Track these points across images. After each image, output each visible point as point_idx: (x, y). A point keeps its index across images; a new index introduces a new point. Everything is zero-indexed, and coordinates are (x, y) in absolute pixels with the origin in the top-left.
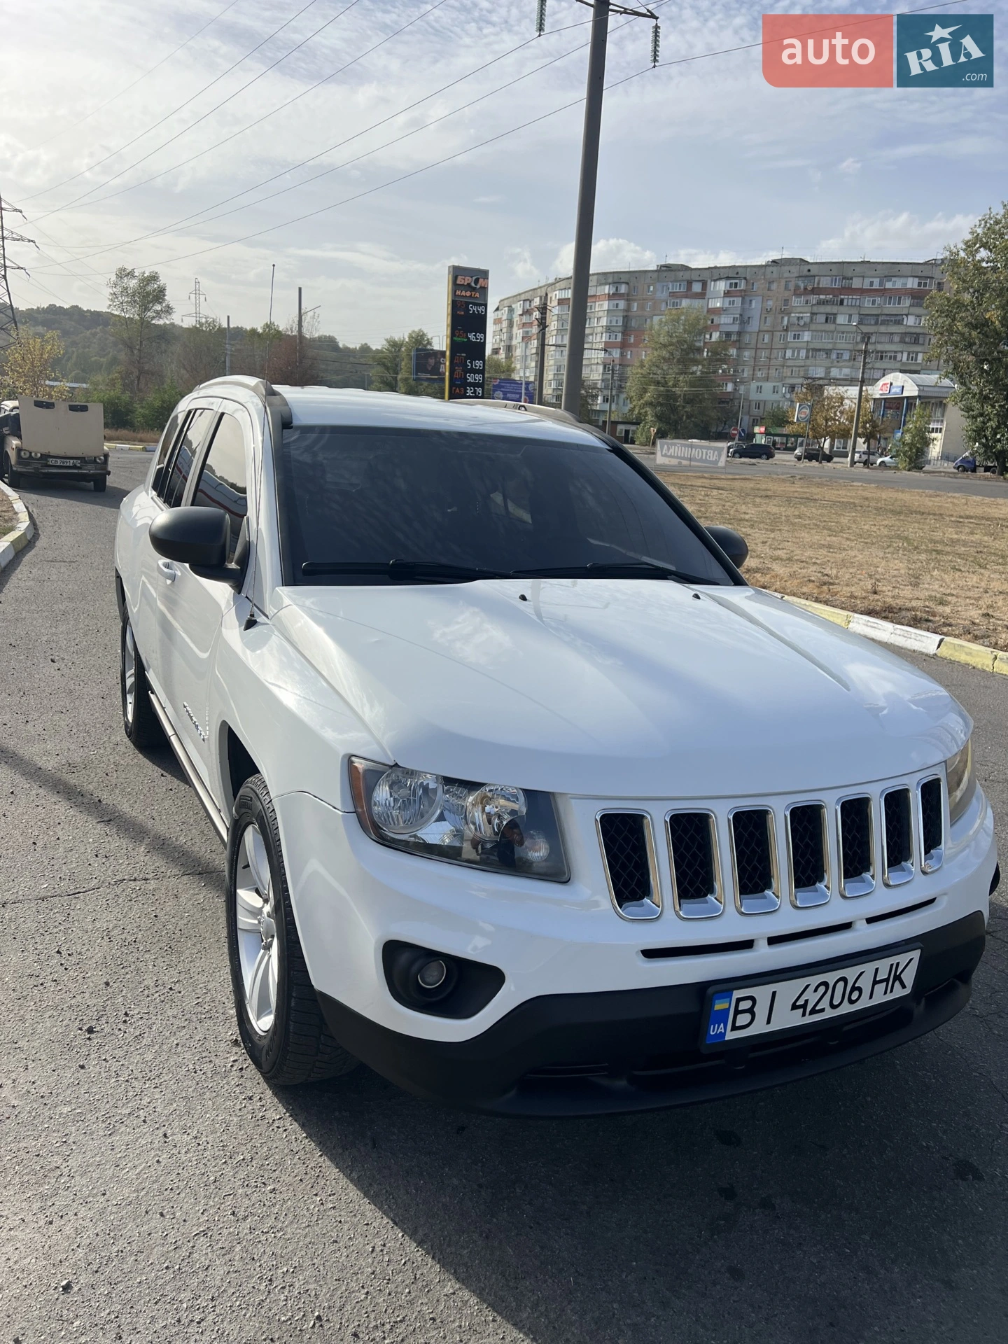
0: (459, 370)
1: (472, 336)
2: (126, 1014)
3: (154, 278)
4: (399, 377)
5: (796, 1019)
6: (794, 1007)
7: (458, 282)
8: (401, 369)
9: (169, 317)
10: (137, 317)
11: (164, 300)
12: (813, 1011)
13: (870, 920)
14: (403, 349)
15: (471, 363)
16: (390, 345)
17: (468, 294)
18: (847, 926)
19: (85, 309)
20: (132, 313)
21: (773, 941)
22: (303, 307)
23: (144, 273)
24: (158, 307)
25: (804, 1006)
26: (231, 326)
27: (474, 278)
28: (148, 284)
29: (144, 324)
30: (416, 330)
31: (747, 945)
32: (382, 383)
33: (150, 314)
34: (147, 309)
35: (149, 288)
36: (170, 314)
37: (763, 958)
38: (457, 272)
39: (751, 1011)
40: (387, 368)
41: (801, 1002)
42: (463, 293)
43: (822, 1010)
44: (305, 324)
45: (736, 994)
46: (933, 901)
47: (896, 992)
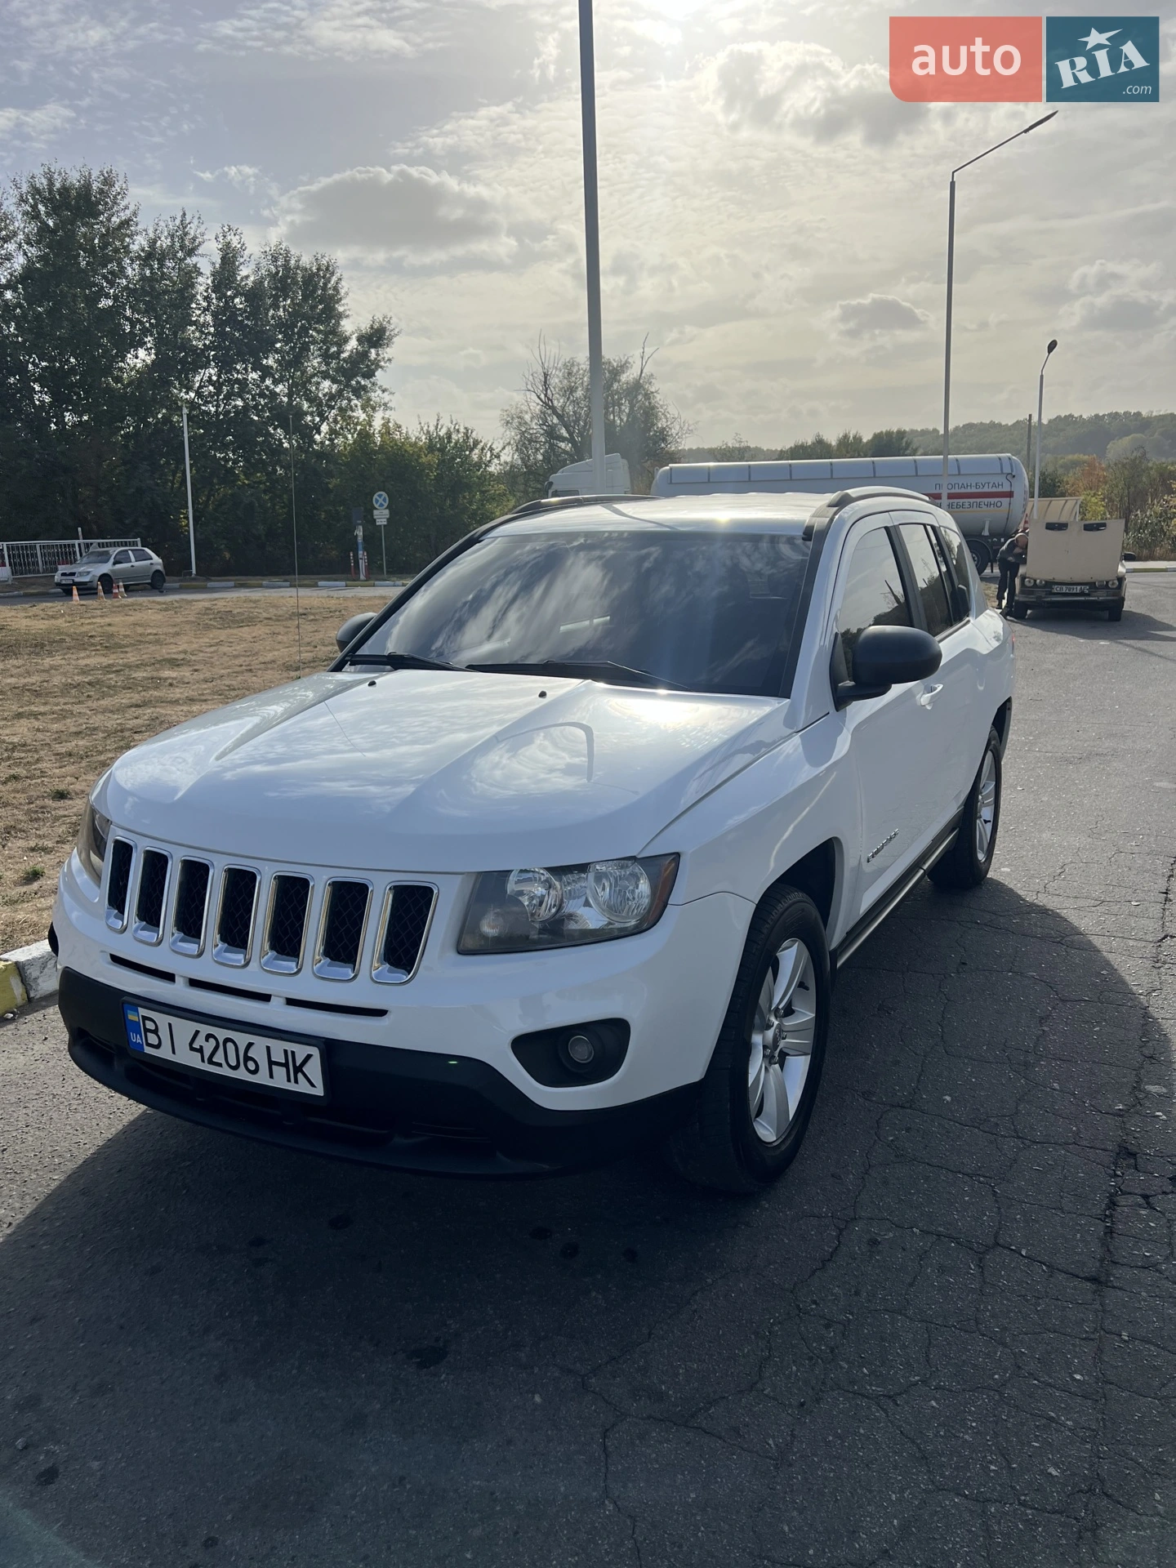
5: (193, 1061)
6: (191, 1047)
12: (210, 1061)
13: (291, 1002)
18: (266, 998)
21: (194, 983)
25: (201, 1050)
31: (169, 977)
37: (178, 993)
39: (156, 1032)
41: (196, 1045)
43: (220, 1065)
45: (143, 1012)
46: (381, 1013)
47: (302, 1087)
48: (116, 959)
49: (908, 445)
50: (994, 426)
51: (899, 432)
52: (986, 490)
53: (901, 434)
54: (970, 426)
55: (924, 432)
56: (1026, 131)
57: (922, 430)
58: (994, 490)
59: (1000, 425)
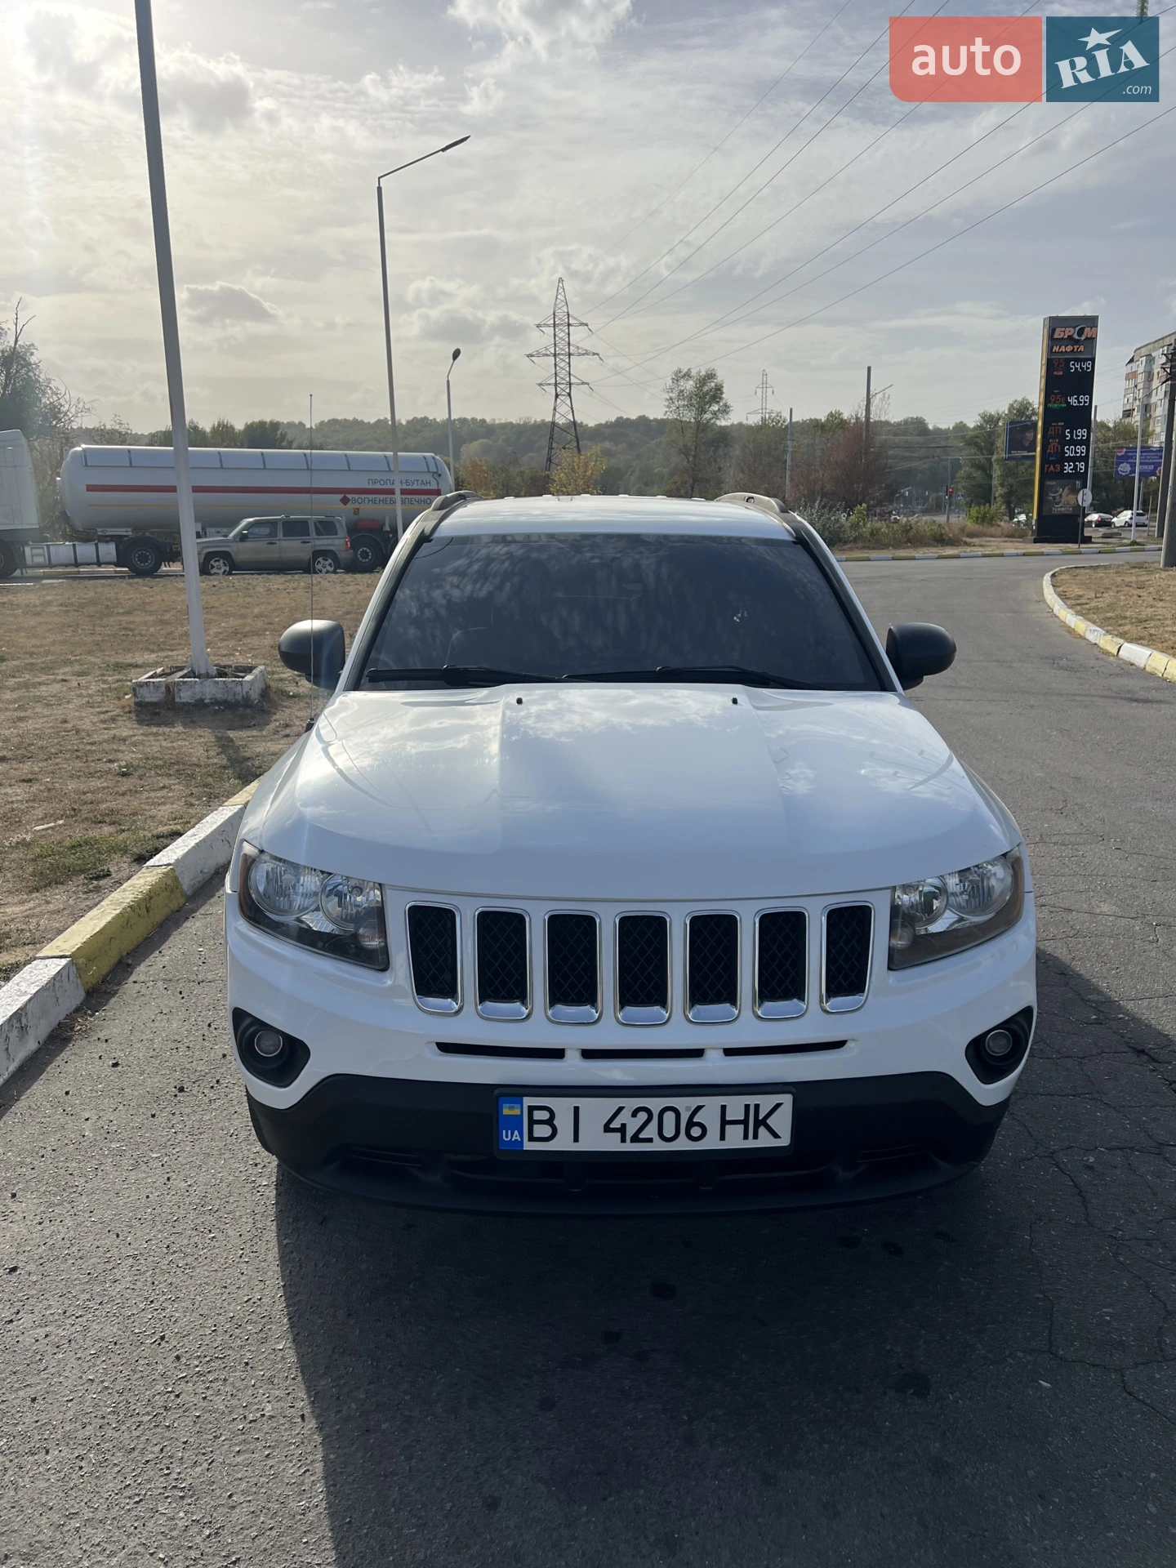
0: (1054, 443)
1: (1073, 401)
2: (218, 1082)
3: (711, 376)
4: (994, 457)
5: (612, 1143)
6: (607, 1128)
7: (1056, 336)
8: (997, 448)
9: (726, 417)
10: (693, 420)
11: (721, 398)
12: (635, 1139)
13: (729, 1052)
14: (1000, 424)
15: (1071, 433)
16: (984, 421)
17: (1069, 348)
18: (697, 1053)
19: (652, 418)
20: (689, 416)
21: (588, 1054)
22: (871, 389)
23: (700, 372)
24: (715, 407)
25: (622, 1129)
26: (794, 420)
27: (1077, 329)
28: (704, 384)
29: (702, 427)
30: (1019, 399)
31: (558, 1054)
32: (971, 467)
33: (707, 416)
34: (702, 411)
35: (706, 388)
36: (727, 413)
37: (572, 1070)
38: (1054, 323)
39: (550, 1122)
40: (980, 449)
41: (615, 1124)
42: (1063, 349)
43: (650, 1140)
44: (873, 408)
45: (528, 1101)
46: (839, 1044)
47: (765, 1140)
48: (445, 1048)
49: (283, 436)
50: (357, 423)
51: (272, 423)
52: (415, 487)
53: (275, 426)
54: (334, 422)
55: (291, 425)
56: (444, 150)
57: (288, 423)
58: (423, 487)
59: (362, 422)
